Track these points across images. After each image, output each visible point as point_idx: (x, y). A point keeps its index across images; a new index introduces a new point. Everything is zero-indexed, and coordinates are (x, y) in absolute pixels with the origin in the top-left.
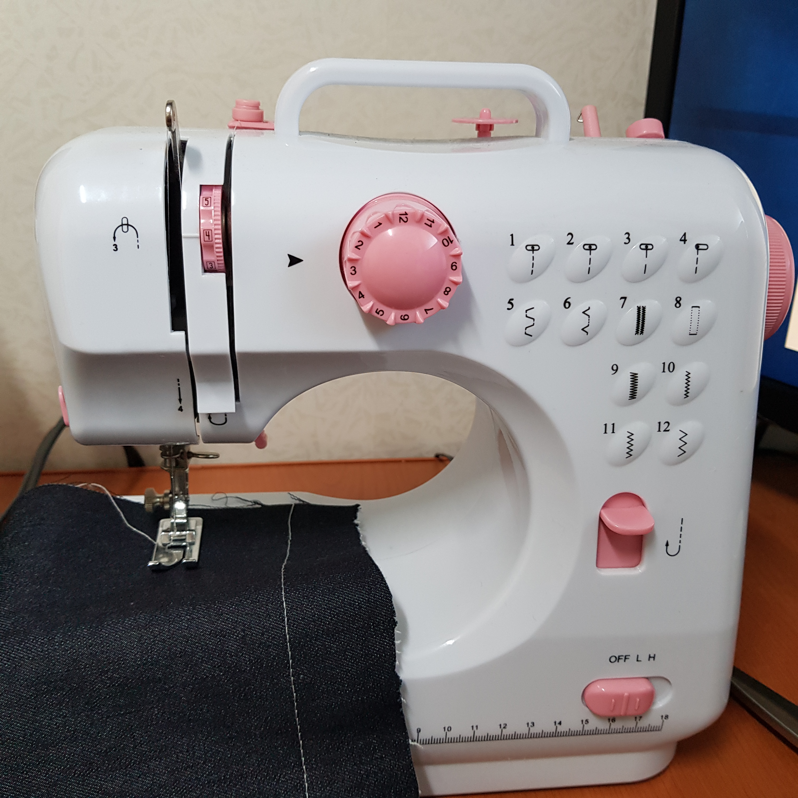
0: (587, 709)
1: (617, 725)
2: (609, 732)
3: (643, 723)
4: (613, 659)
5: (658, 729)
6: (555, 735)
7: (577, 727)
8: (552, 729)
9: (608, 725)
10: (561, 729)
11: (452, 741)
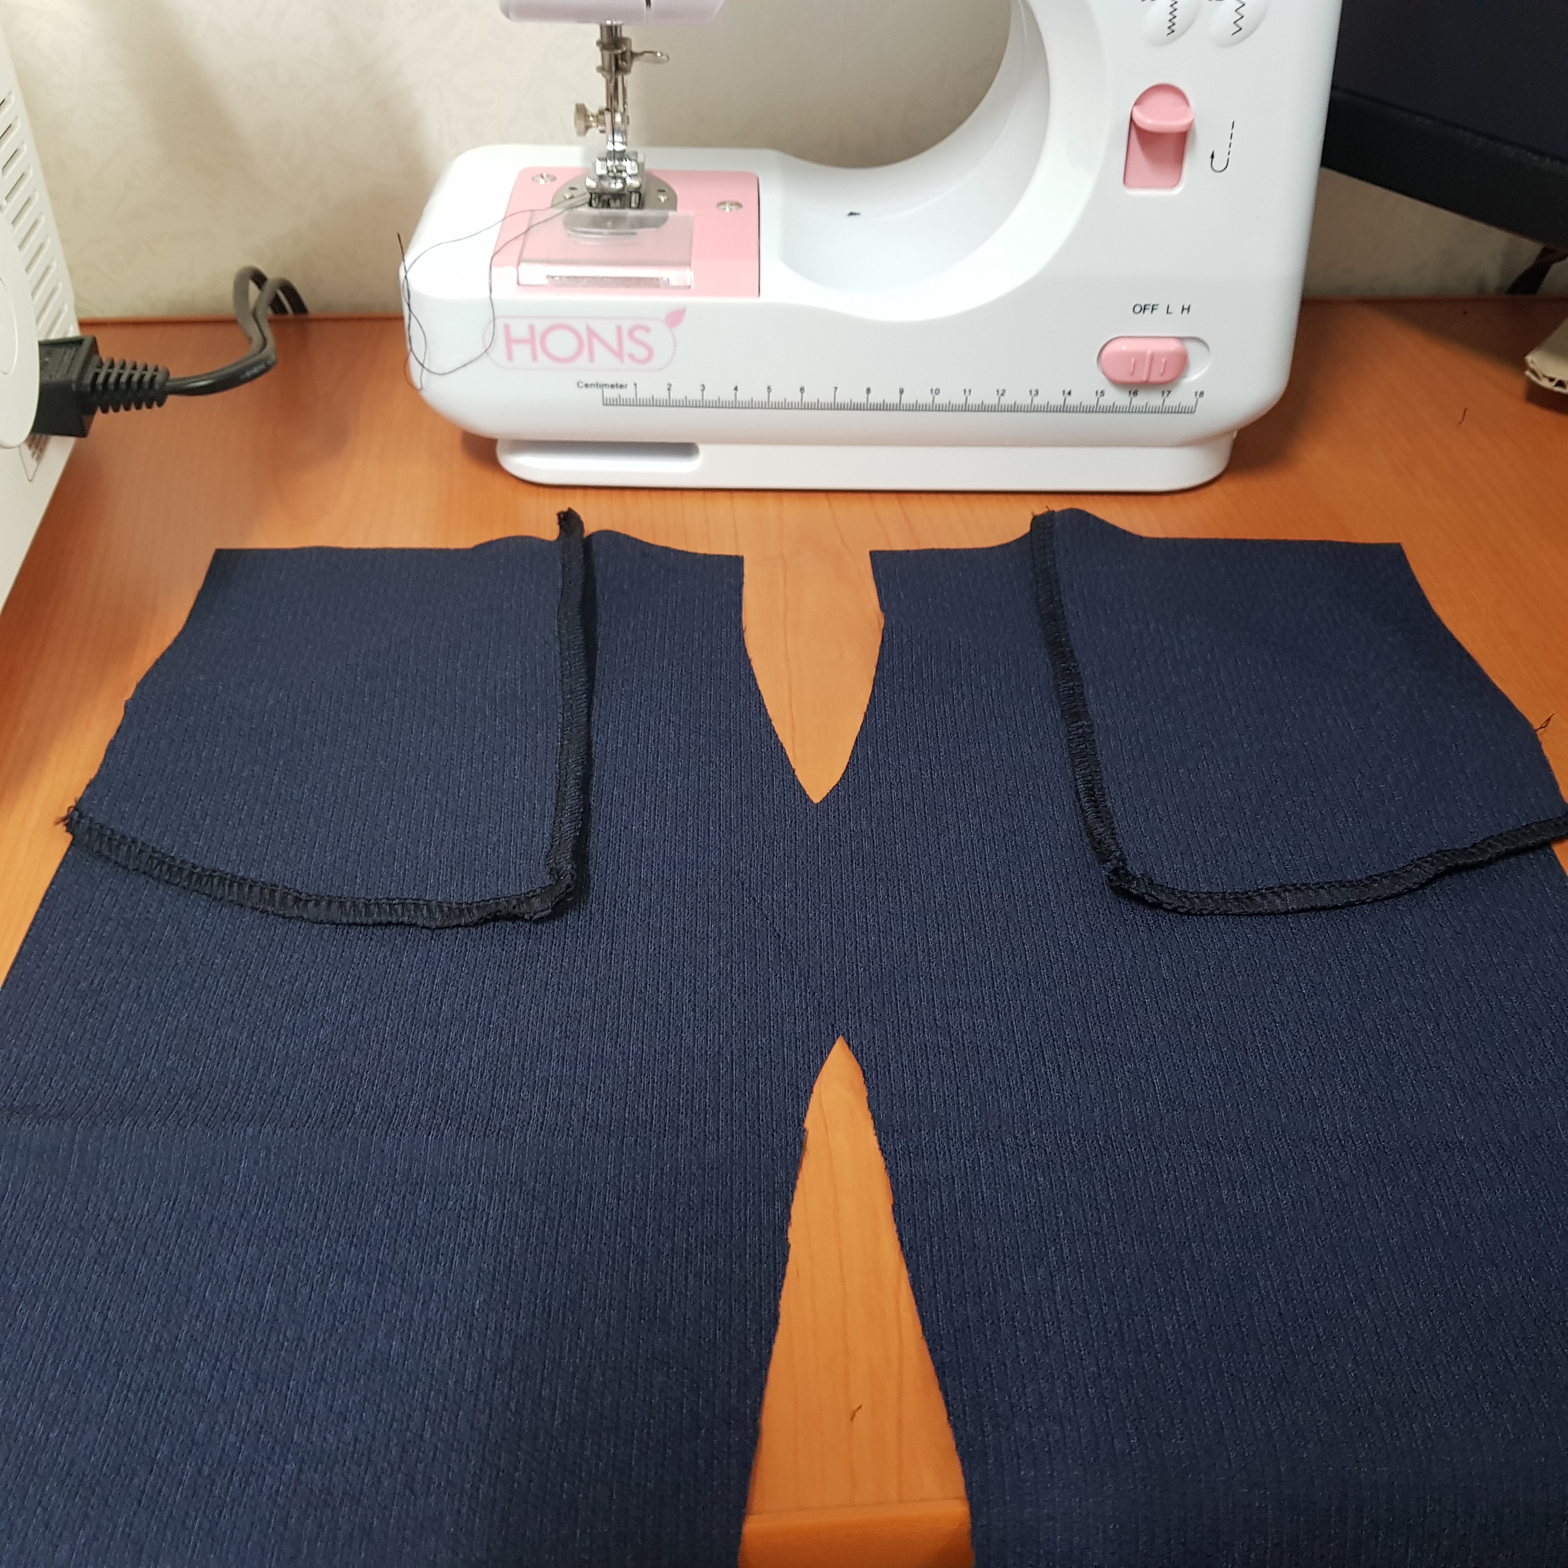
0: (1103, 377)
1: (1140, 400)
2: (1130, 410)
3: (1172, 400)
4: (1137, 309)
5: (1191, 411)
6: (1063, 409)
7: (1091, 401)
8: (1058, 400)
9: (1128, 400)
10: (1071, 401)
11: (939, 409)
